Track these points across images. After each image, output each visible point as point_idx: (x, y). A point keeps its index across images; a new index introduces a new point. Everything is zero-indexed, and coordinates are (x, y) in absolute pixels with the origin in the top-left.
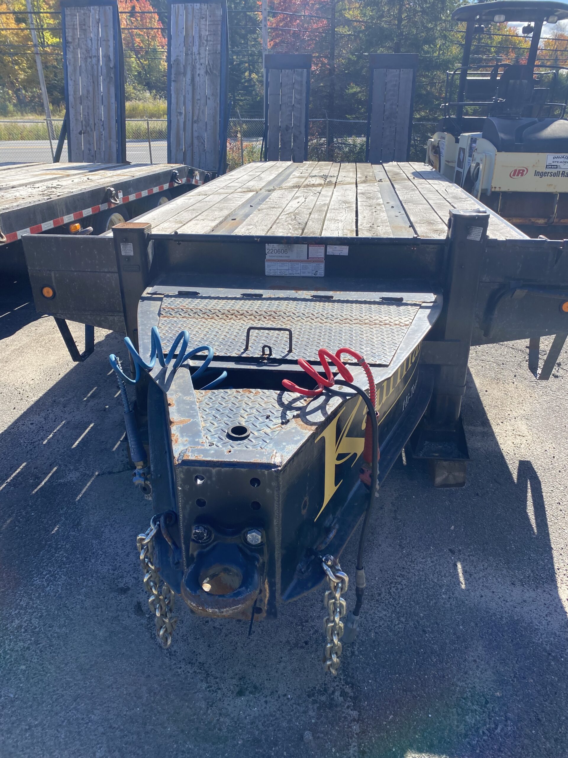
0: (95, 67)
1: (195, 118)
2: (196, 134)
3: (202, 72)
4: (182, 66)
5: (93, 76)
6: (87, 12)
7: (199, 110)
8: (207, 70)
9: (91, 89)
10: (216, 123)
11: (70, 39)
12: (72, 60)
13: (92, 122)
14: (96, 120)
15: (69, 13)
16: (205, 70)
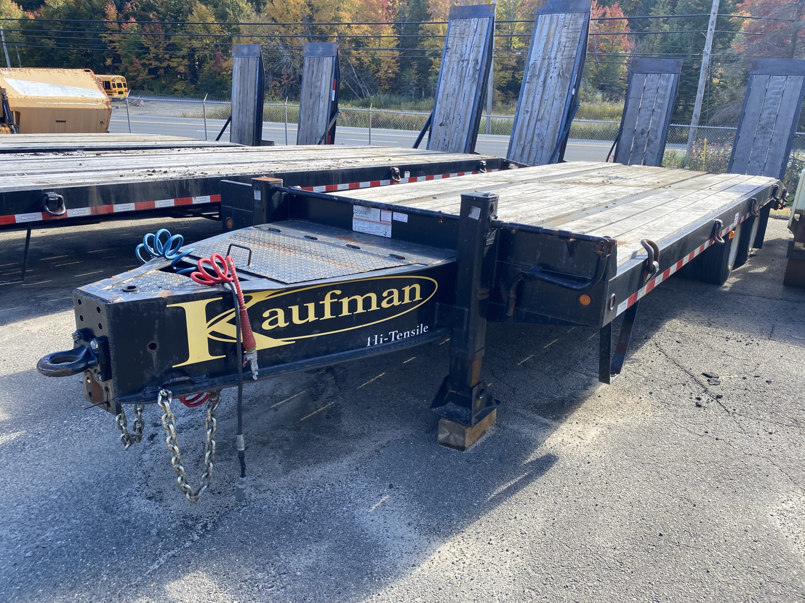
0: (465, 69)
1: (540, 117)
2: (537, 131)
3: (555, 75)
4: (537, 69)
5: (461, 76)
6: (468, 23)
7: (545, 109)
8: (559, 74)
9: (457, 88)
10: (558, 122)
11: (450, 46)
12: (448, 63)
13: (451, 116)
14: (456, 114)
15: (454, 24)
16: (557, 73)
